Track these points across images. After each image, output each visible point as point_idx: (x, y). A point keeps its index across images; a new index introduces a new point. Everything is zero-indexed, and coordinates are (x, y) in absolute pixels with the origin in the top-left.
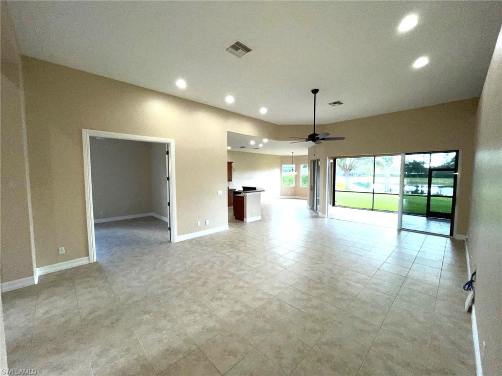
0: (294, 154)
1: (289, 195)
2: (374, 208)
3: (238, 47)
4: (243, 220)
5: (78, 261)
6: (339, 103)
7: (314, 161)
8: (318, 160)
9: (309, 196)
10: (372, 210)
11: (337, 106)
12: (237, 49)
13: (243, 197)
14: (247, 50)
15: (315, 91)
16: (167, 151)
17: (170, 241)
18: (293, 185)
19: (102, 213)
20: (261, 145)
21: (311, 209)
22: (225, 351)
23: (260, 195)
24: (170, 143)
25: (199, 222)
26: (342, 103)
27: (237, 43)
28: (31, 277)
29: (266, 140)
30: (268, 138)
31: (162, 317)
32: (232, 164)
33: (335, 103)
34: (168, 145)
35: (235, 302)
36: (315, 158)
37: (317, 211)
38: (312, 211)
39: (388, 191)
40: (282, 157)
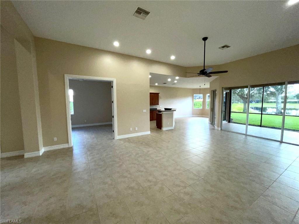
0: (201, 87)
1: (199, 115)
2: (262, 125)
3: (140, 11)
4: (161, 129)
5: (64, 145)
6: (228, 47)
7: (214, 91)
8: (216, 90)
9: (209, 115)
10: (261, 126)
11: (225, 49)
12: (140, 13)
13: (161, 114)
14: (147, 13)
15: (205, 39)
16: (112, 85)
17: (114, 138)
18: (201, 108)
19: (86, 121)
20: (176, 82)
21: (211, 124)
22: (136, 202)
23: (173, 113)
24: (113, 81)
25: (131, 128)
26: (230, 47)
27: (139, 9)
28: (38, 152)
29: (177, 78)
30: (179, 76)
31: (108, 177)
32: (159, 94)
33: (223, 47)
34: (113, 82)
35: (149, 175)
36: (213, 89)
37: (214, 126)
38: (211, 125)
39: (278, 113)
40: (193, 89)
